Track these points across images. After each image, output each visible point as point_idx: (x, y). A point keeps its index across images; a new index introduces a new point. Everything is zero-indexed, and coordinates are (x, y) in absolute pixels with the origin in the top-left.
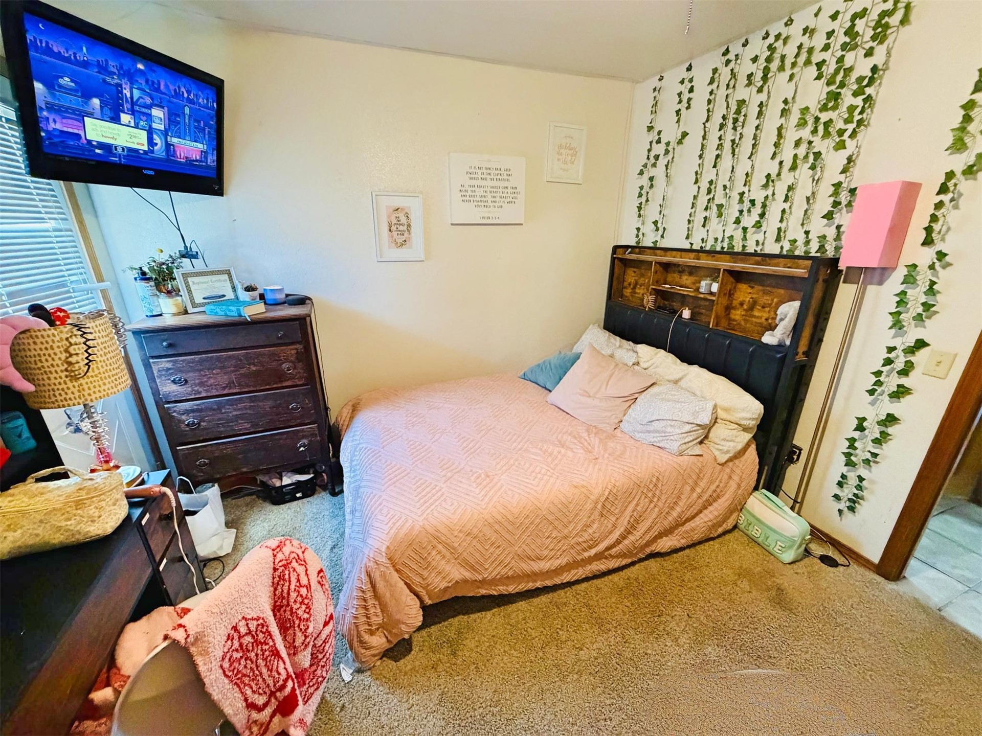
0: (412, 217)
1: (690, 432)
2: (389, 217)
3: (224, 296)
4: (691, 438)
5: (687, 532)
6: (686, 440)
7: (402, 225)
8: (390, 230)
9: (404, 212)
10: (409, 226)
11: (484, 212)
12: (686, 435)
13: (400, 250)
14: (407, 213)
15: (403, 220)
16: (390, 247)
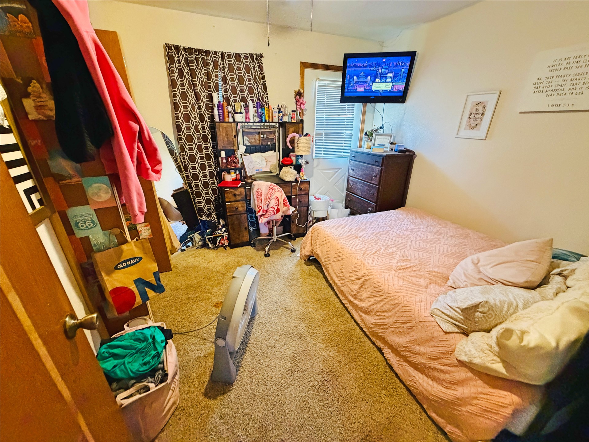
0: (487, 108)
1: (452, 308)
2: (472, 109)
3: (385, 145)
4: (448, 313)
5: (407, 371)
6: (445, 312)
7: (479, 114)
8: (469, 118)
9: (483, 105)
10: (483, 114)
11: (555, 99)
12: (449, 308)
13: (472, 131)
14: (484, 106)
15: (480, 111)
16: (465, 129)
